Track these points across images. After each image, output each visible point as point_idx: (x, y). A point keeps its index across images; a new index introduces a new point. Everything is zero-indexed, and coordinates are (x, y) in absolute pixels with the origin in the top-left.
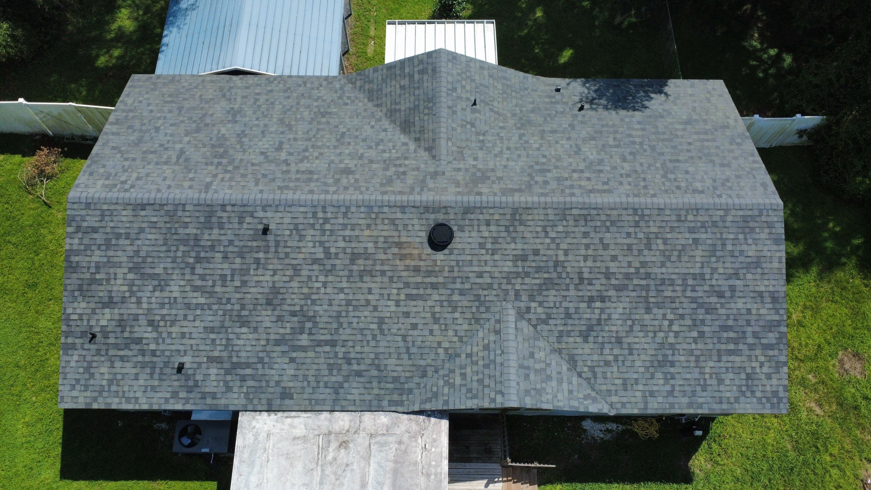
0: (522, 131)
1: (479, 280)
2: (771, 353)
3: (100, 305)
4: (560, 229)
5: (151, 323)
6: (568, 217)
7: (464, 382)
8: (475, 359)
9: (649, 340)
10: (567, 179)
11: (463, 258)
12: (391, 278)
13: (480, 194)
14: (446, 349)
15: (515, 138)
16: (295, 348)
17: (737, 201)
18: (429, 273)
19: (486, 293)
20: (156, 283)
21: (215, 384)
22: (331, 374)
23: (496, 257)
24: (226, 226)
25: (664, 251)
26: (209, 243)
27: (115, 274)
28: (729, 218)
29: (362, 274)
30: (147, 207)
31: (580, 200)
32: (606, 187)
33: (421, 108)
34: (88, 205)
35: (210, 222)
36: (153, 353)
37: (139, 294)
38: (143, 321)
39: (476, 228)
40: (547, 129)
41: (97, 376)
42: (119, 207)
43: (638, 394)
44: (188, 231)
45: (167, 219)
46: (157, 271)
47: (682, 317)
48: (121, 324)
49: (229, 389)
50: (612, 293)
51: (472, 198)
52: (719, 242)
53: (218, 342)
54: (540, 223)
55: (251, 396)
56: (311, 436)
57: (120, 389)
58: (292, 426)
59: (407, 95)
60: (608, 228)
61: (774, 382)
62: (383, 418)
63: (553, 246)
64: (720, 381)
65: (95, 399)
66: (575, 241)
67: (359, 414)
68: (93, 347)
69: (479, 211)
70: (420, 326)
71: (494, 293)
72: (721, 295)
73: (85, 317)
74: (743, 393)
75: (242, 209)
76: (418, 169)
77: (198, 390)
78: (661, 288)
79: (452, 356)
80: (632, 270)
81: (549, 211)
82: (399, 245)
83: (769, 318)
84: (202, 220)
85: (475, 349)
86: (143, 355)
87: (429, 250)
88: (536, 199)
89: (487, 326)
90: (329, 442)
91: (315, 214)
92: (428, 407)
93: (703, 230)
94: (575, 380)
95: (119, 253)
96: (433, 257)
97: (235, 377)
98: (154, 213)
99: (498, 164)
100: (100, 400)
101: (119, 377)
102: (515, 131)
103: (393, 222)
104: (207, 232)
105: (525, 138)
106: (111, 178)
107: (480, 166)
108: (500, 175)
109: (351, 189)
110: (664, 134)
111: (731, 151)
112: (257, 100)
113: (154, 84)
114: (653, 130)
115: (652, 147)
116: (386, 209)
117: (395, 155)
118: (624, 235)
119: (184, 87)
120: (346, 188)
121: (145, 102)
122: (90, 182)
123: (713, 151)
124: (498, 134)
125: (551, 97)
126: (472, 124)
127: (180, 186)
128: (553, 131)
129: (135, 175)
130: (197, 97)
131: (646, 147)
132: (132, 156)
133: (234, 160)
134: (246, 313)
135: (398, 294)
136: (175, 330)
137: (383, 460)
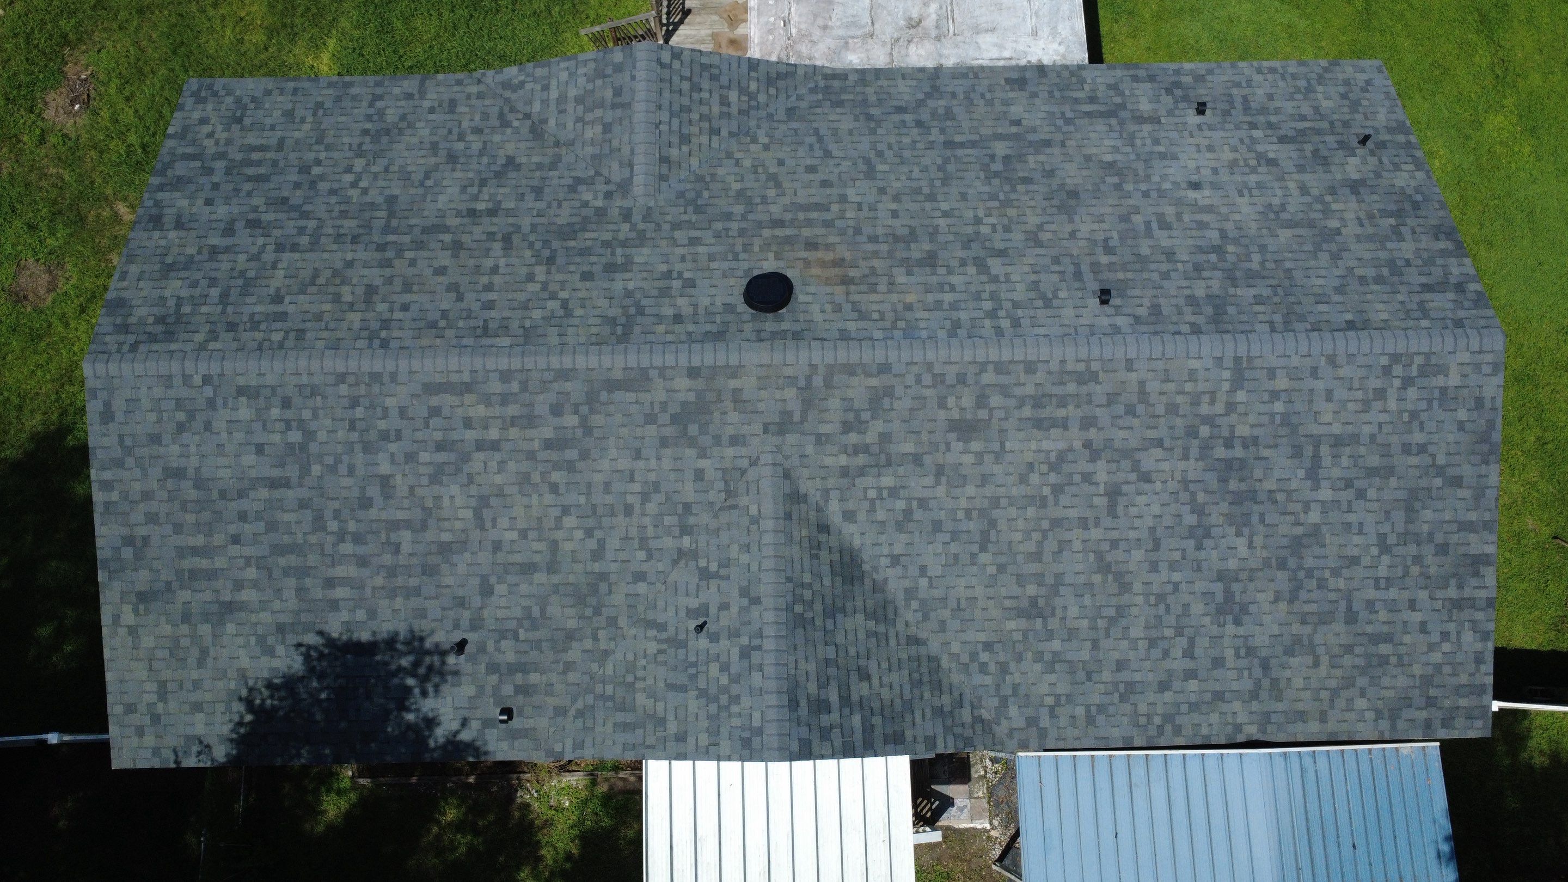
0: (597, 567)
1: (697, 234)
2: (190, 150)
3: (1370, 183)
5: (1272, 163)
7: (725, 92)
8: (706, 125)
10: (513, 421)
11: (725, 265)
12: (858, 234)
13: (693, 373)
14: (754, 140)
15: (613, 543)
16: (1016, 137)
18: (789, 240)
19: (685, 218)
20: (1284, 216)
21: (1138, 92)
22: (947, 108)
23: (664, 268)
24: (1181, 301)
25: (343, 283)
26: (1206, 274)
27: (1362, 225)
28: (200, 337)
29: (913, 236)
30: (1344, 326)
32: (435, 401)
33: (818, 606)
34: (1459, 325)
35: (1215, 307)
36: (1253, 126)
37: (1308, 199)
38: (1288, 165)
39: (701, 311)
40: (540, 577)
41: (1335, 96)
42: (1397, 323)
43: (432, 96)
44: (1253, 291)
45: (1297, 309)
46: (1288, 233)
47: (333, 192)
48: (1323, 160)
49: (1113, 87)
50: (453, 221)
51: (709, 360)
52: (232, 299)
53: (1148, 142)
55: (1074, 80)
56: (967, 34)
58: (1000, 47)
59: (852, 651)
60: (444, 317)
61: (196, 115)
62: (854, 59)
63: (553, 287)
64: (289, 114)
66: (511, 296)
67: (896, 64)
68: (1358, 130)
69: (696, 337)
70: (800, 170)
71: (669, 218)
73: (1390, 167)
74: (254, 99)
75: (1159, 327)
76: (820, 439)
77: (1163, 85)
78: (361, 231)
79: (744, 133)
80: (409, 255)
81: (555, 341)
82: (847, 281)
83: (176, 195)
84: (1231, 310)
85: (705, 139)
86: (1269, 123)
87: (789, 274)
88: (581, 361)
89: (684, 172)
90: (937, 27)
91: (1016, 323)
93: (257, 318)
95: (1368, 256)
96: (781, 263)
97: (1108, 100)
98: (1325, 317)
99: (653, 463)
101: (1299, 96)
102: (614, 567)
103: (863, 316)
104: (1216, 291)
105: (592, 544)
106: (1436, 394)
107: (691, 452)
108: (651, 430)
109: (951, 379)
110: (286, 572)
111: (152, 518)
112: (1189, 653)
113: (1431, 702)
114: (308, 582)
115: (319, 523)
116: (878, 334)
117: (869, 481)
118: (414, 307)
119: (1363, 694)
120: (962, 379)
121: (1435, 638)
122: (1474, 379)
123: (190, 518)
124: (650, 557)
125: (524, 690)
126: (705, 574)
127: (1294, 375)
128: (528, 569)
129: (1392, 404)
130: (1325, 660)
131: (333, 526)
132: (1414, 460)
133: (1201, 458)
134: (1109, 180)
135: (843, 211)
136: (1227, 156)
137: (852, 5)
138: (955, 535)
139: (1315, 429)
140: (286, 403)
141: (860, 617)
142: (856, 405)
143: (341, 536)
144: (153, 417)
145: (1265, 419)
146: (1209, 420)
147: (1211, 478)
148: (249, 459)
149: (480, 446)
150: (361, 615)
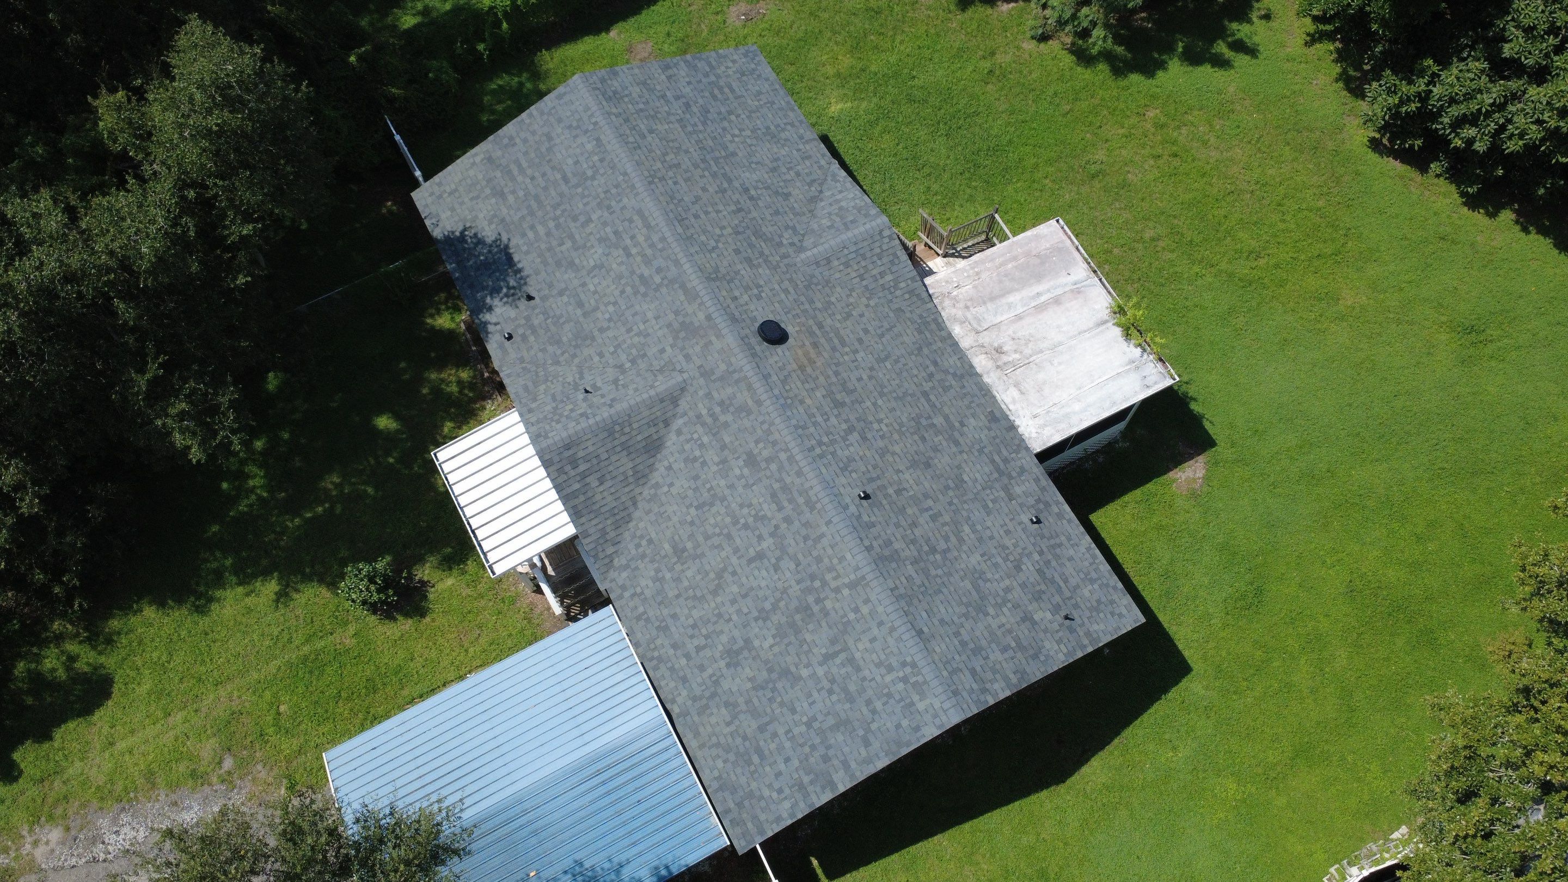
0: (596, 333)
1: (791, 290)
2: (714, 63)
3: (1036, 627)
4: (703, 238)
5: (1018, 568)
6: (689, 234)
8: (862, 271)
9: (758, 149)
10: (644, 255)
11: (780, 310)
12: (836, 365)
13: (709, 318)
14: (868, 299)
15: (610, 333)
16: (952, 427)
17: (594, 108)
18: (812, 334)
19: (799, 282)
20: (980, 581)
21: (1027, 484)
22: (951, 386)
23: (762, 283)
24: (885, 537)
25: (675, 153)
26: (912, 547)
27: (999, 627)
28: (614, 110)
29: (850, 392)
30: (917, 628)
31: (665, 229)
32: (636, 218)
33: (624, 439)
34: (956, 693)
35: (892, 556)
36: (1041, 553)
37: (1002, 593)
38: (1022, 577)
39: (745, 308)
40: (579, 312)
41: (1096, 597)
42: (936, 658)
43: (808, 147)
44: (914, 575)
45: (915, 601)
46: (969, 586)
47: (724, 129)
48: (1038, 597)
49: (1022, 470)
50: (736, 184)
51: (719, 320)
53: (992, 497)
54: (708, 255)
55: (1015, 448)
56: (1011, 381)
57: (1091, 569)
58: (1014, 402)
60: (680, 201)
61: (736, 57)
62: (956, 330)
63: (723, 239)
64: (759, 93)
65: (1115, 588)
66: (707, 224)
67: (967, 353)
68: (1075, 614)
69: (728, 310)
70: (862, 326)
71: (794, 276)
72: (687, 105)
73: (1057, 636)
74: (759, 76)
75: (859, 528)
77: (1041, 497)
78: (709, 149)
80: (706, 173)
81: (692, 251)
82: (802, 368)
83: (686, 69)
84: (894, 565)
85: (854, 274)
86: (1049, 562)
87: (791, 340)
88: (686, 266)
89: (827, 273)
90: (1005, 364)
91: (821, 456)
93: (637, 128)
94: (828, 194)
95: (978, 633)
96: (795, 334)
97: (1010, 469)
98: (918, 617)
99: (657, 327)
100: (1112, 583)
101: (1082, 576)
102: (600, 341)
103: (784, 381)
104: (903, 555)
105: (605, 325)
106: (908, 701)
107: (671, 340)
108: (671, 317)
109: (771, 438)
110: (529, 207)
111: (525, 141)
113: (740, 805)
114: (528, 218)
115: (555, 207)
116: (776, 392)
117: (699, 429)
118: (678, 186)
119: (725, 762)
120: (774, 443)
122: (928, 718)
123: (533, 155)
124: (612, 354)
125: (524, 338)
126: (616, 382)
127: (873, 613)
128: (580, 304)
129: (888, 679)
131: (558, 212)
132: (865, 710)
133: (802, 591)
134: (950, 482)
135: (847, 354)
136: (1008, 542)
137: (990, 315)
138: (696, 489)
139: (851, 643)
140: (602, 160)
141: (631, 465)
142: (734, 402)
143: (555, 219)
144: (569, 114)
145: (841, 613)
146: (824, 583)
147: (795, 603)
148: (570, 161)
149: (626, 249)
150: (525, 248)
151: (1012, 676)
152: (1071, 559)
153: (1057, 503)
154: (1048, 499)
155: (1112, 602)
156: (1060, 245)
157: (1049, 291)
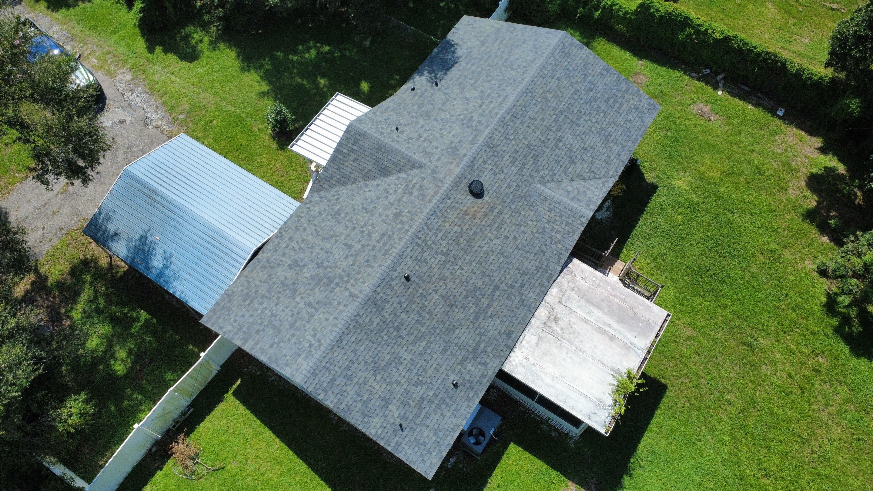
0: (432, 118)
1: (512, 189)
2: (630, 91)
3: (384, 409)
4: (511, 131)
5: (416, 384)
6: (508, 123)
8: (552, 220)
9: (592, 136)
10: (484, 112)
11: (495, 187)
12: (481, 231)
14: (537, 232)
15: (435, 123)
16: (486, 310)
17: (551, 48)
18: (492, 210)
19: (520, 191)
20: (393, 364)
21: (477, 370)
22: (513, 301)
23: (505, 171)
24: (389, 298)
25: (554, 96)
27: (371, 386)
28: (557, 57)
29: (469, 244)
30: (342, 338)
31: (503, 111)
32: (502, 97)
34: (314, 374)
35: (379, 307)
36: (435, 395)
37: (394, 380)
39: (483, 169)
40: (440, 106)
41: (427, 440)
42: (330, 355)
43: (615, 160)
44: (375, 323)
45: (359, 330)
46: (387, 359)
47: (590, 113)
48: (405, 403)
49: (485, 364)
50: (559, 134)
51: (466, 160)
52: (566, 71)
53: (454, 352)
54: (502, 138)
55: (497, 354)
56: (541, 335)
57: (443, 431)
58: (528, 342)
61: (644, 100)
62: (554, 291)
63: (518, 141)
64: (630, 121)
65: (440, 451)
66: (522, 130)
67: (543, 303)
68: (407, 431)
69: (475, 162)
70: (517, 236)
71: (523, 187)
72: (591, 90)
73: (385, 424)
74: (642, 117)
75: (385, 282)
76: (424, 178)
77: (474, 383)
78: (571, 111)
79: (543, 231)
80: (554, 117)
81: (499, 129)
82: (466, 213)
83: (614, 79)
84: (374, 310)
85: (547, 217)
86: (433, 402)
87: (480, 201)
89: (538, 203)
90: (550, 326)
91: (416, 244)
92: (563, 261)
94: (591, 183)
95: (360, 374)
96: (485, 201)
97: (481, 356)
98: (349, 336)
99: (448, 139)
100: (443, 448)
101: (436, 427)
102: (429, 122)
103: (451, 207)
104: (384, 312)
105: (439, 119)
106: (300, 353)
107: (444, 148)
108: (457, 141)
109: (414, 216)
110: (483, 57)
111: (517, 35)
112: (293, 249)
114: (477, 60)
115: (489, 66)
116: (442, 206)
117: (404, 186)
118: (535, 106)
119: (242, 290)
120: (412, 219)
121: (237, 318)
122: (295, 367)
123: (511, 42)
124: (425, 130)
125: (416, 94)
126: (410, 138)
128: (444, 104)
129: (309, 338)
130: (259, 284)
131: (487, 68)
132: (288, 336)
133: (340, 274)
134: (448, 323)
135: (492, 234)
136: (430, 372)
137: (577, 304)
138: (372, 202)
139: (321, 310)
141: (370, 168)
142: (426, 191)
143: (483, 69)
144: (542, 41)
145: (335, 298)
146: (347, 282)
147: (331, 275)
148: (516, 57)
149: (483, 103)
150: (461, 68)
151: (344, 405)
152: (444, 416)
153: (476, 394)
154: (476, 388)
155: (429, 452)
156: (653, 324)
157: (616, 330)
